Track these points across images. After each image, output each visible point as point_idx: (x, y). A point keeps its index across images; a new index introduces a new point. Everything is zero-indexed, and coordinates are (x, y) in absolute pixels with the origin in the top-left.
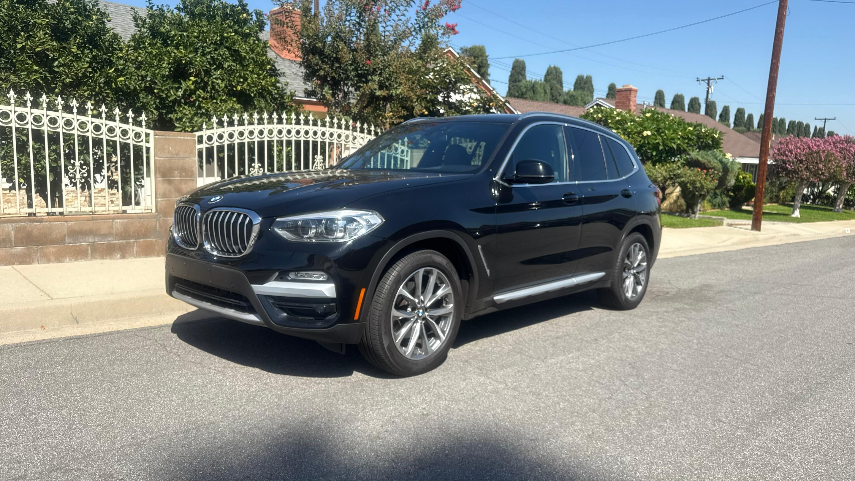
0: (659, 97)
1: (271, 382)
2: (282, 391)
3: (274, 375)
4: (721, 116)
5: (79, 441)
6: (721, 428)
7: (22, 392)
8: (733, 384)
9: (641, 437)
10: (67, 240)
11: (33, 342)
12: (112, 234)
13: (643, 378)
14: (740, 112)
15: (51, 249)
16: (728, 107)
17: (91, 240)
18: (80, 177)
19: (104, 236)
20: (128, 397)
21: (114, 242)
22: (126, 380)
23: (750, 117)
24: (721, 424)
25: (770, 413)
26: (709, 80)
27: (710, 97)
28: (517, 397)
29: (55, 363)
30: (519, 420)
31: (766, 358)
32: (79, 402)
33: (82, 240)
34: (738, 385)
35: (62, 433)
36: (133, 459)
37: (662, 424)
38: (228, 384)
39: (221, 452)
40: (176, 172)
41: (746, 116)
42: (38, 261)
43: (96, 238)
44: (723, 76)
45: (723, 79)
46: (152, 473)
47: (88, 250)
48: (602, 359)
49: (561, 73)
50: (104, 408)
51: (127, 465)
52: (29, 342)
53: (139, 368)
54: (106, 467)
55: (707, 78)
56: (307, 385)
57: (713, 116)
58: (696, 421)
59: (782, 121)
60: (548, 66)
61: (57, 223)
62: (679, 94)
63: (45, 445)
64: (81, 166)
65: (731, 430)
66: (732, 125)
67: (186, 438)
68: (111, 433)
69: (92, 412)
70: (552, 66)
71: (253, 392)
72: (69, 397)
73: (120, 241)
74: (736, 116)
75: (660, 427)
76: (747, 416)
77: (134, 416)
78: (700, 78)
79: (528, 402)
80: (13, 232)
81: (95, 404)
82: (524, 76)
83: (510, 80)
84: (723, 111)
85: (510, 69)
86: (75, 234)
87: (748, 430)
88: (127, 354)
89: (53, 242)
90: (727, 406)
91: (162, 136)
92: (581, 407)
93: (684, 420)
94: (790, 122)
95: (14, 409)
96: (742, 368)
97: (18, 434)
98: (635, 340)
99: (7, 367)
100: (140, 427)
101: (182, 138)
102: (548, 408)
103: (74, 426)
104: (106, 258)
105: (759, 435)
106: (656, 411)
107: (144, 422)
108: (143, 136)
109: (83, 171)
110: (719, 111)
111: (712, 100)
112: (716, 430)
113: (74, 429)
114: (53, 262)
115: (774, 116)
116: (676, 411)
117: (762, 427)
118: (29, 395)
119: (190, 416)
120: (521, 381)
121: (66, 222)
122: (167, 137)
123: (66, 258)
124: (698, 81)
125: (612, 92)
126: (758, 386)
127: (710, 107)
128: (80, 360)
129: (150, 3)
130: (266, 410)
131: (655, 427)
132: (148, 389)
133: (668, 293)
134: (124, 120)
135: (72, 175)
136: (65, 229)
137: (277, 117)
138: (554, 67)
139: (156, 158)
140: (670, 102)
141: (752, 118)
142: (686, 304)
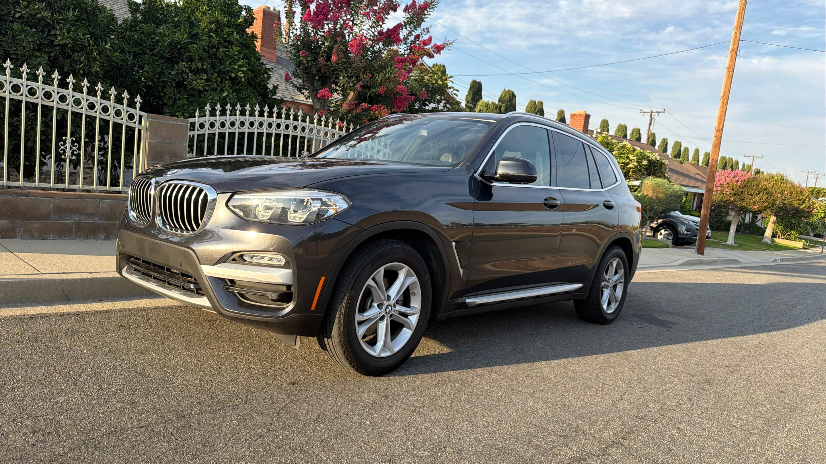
0: (605, 125)
4: (659, 146)
10: (53, 217)
11: (28, 315)
12: (98, 214)
14: (678, 145)
15: (36, 225)
16: (667, 139)
17: (77, 218)
18: (70, 154)
19: (91, 215)
21: (100, 222)
23: (686, 150)
26: (652, 112)
27: (651, 129)
33: (67, 218)
37: (679, 426)
40: (167, 157)
41: (683, 150)
42: (21, 236)
43: (82, 217)
44: (665, 110)
45: (665, 112)
47: (72, 228)
49: (515, 96)
52: (25, 315)
55: (650, 111)
57: (653, 147)
60: (503, 90)
61: (43, 198)
62: (623, 124)
64: (73, 142)
70: (507, 89)
73: (106, 222)
74: (673, 149)
75: (678, 429)
78: (644, 111)
82: (480, 97)
84: (662, 143)
86: (60, 211)
89: (38, 218)
91: (156, 119)
94: (723, 158)
101: (175, 123)
104: (90, 238)
108: (137, 118)
109: (75, 148)
110: (659, 142)
111: (654, 132)
114: (37, 238)
121: (53, 198)
122: (161, 121)
123: (49, 235)
124: (641, 113)
125: (561, 117)
127: (651, 137)
133: (639, 305)
134: (119, 100)
135: (62, 152)
136: (52, 206)
137: (268, 110)
138: (509, 91)
139: (148, 141)
140: (615, 130)
141: (688, 151)
142: (660, 316)
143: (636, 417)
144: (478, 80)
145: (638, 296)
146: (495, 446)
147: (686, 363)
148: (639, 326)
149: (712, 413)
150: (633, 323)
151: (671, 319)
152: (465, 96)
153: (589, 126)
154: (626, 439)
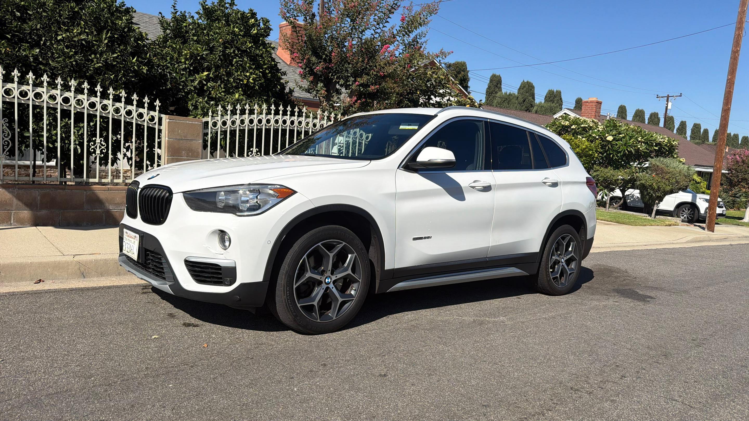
0: (622, 111)
1: (243, 337)
2: (251, 346)
3: (247, 331)
4: (678, 129)
5: (56, 378)
6: (674, 406)
7: (17, 332)
8: (687, 365)
9: (593, 410)
10: (85, 206)
11: (40, 290)
13: (597, 355)
14: (697, 127)
15: (72, 214)
16: (685, 122)
17: (106, 208)
18: (99, 152)
19: (118, 205)
20: (111, 343)
22: (113, 327)
23: (706, 131)
24: (674, 402)
25: (724, 395)
26: (668, 97)
27: (668, 112)
28: (473, 365)
29: (54, 309)
30: (473, 386)
31: (720, 343)
32: (66, 344)
33: (98, 208)
34: (691, 367)
35: (43, 371)
36: (101, 398)
37: (615, 399)
38: (203, 336)
39: (184, 397)
40: (184, 152)
41: (702, 131)
42: (59, 223)
43: (110, 206)
44: (681, 94)
45: (681, 96)
46: (116, 412)
47: (103, 216)
48: (559, 335)
49: (533, 87)
50: (87, 351)
51: (94, 403)
52: (37, 291)
53: (127, 318)
54: (74, 404)
55: (666, 96)
56: (275, 342)
57: (671, 129)
58: (648, 398)
59: (736, 136)
60: (522, 81)
61: (77, 191)
62: (640, 109)
63: (24, 380)
64: (102, 142)
65: (684, 409)
66: (689, 139)
67: (154, 382)
68: (87, 373)
69: (75, 354)
70: (526, 81)
71: (225, 345)
72: (58, 339)
74: (692, 131)
75: (612, 401)
76: (700, 396)
77: (112, 360)
78: (660, 95)
79: (483, 370)
80: (39, 198)
81: (79, 346)
82: (500, 89)
83: (487, 92)
84: (680, 125)
85: (488, 82)
86: (93, 202)
87: (701, 410)
88: (119, 305)
89: (73, 208)
90: (680, 385)
91: (174, 120)
92: (534, 378)
93: (636, 396)
94: (743, 137)
95: (6, 347)
96: (696, 351)
97: (3, 369)
98: (591, 320)
99: (11, 311)
100: (115, 370)
101: (190, 122)
102: (503, 377)
103: (56, 365)
105: (713, 415)
106: (609, 386)
107: (119, 365)
108: (156, 120)
109: (103, 147)
110: (677, 125)
111: (670, 115)
112: (669, 408)
113: (55, 368)
114: (72, 225)
115: (728, 132)
116: (628, 387)
117: (716, 408)
118: (23, 335)
119: (163, 363)
120: (478, 350)
121: (85, 190)
122: (178, 121)
123: (83, 222)
124: (657, 97)
125: (579, 105)
126: (712, 368)
127: (669, 121)
128: (77, 308)
129: (175, 10)
130: (233, 362)
131: (607, 401)
132: (131, 336)
133: (624, 280)
134: (140, 104)
135: (92, 150)
136: (85, 197)
137: (275, 108)
138: (528, 82)
139: (167, 139)
140: (632, 115)
141: (708, 133)
142: (642, 291)
143: (572, 388)
144: (497, 74)
145: (627, 272)
146: (412, 413)
147: (649, 337)
148: (615, 300)
149: (655, 387)
150: (609, 297)
151: (652, 294)
152: (485, 90)
153: (601, 111)
154: (550, 410)
